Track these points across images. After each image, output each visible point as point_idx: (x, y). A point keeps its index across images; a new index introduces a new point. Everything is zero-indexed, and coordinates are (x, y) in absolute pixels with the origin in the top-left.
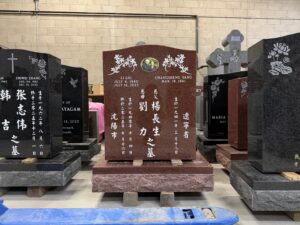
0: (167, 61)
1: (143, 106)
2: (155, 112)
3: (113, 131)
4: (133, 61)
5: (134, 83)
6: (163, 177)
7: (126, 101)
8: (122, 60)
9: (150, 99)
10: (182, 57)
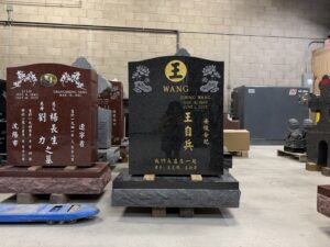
0: (65, 77)
1: (42, 117)
2: (53, 122)
3: (14, 139)
4: (33, 76)
5: (34, 96)
6: (54, 181)
7: (27, 112)
8: (24, 75)
9: (48, 111)
10: (78, 74)
